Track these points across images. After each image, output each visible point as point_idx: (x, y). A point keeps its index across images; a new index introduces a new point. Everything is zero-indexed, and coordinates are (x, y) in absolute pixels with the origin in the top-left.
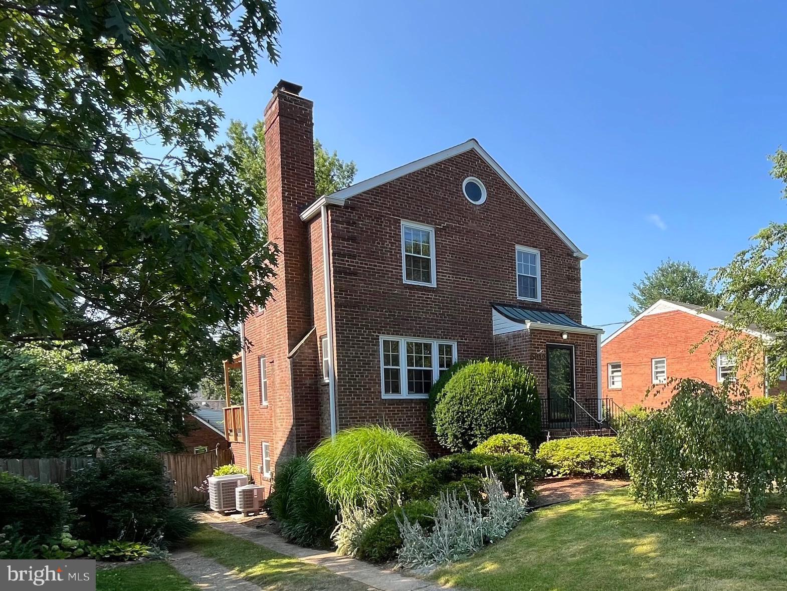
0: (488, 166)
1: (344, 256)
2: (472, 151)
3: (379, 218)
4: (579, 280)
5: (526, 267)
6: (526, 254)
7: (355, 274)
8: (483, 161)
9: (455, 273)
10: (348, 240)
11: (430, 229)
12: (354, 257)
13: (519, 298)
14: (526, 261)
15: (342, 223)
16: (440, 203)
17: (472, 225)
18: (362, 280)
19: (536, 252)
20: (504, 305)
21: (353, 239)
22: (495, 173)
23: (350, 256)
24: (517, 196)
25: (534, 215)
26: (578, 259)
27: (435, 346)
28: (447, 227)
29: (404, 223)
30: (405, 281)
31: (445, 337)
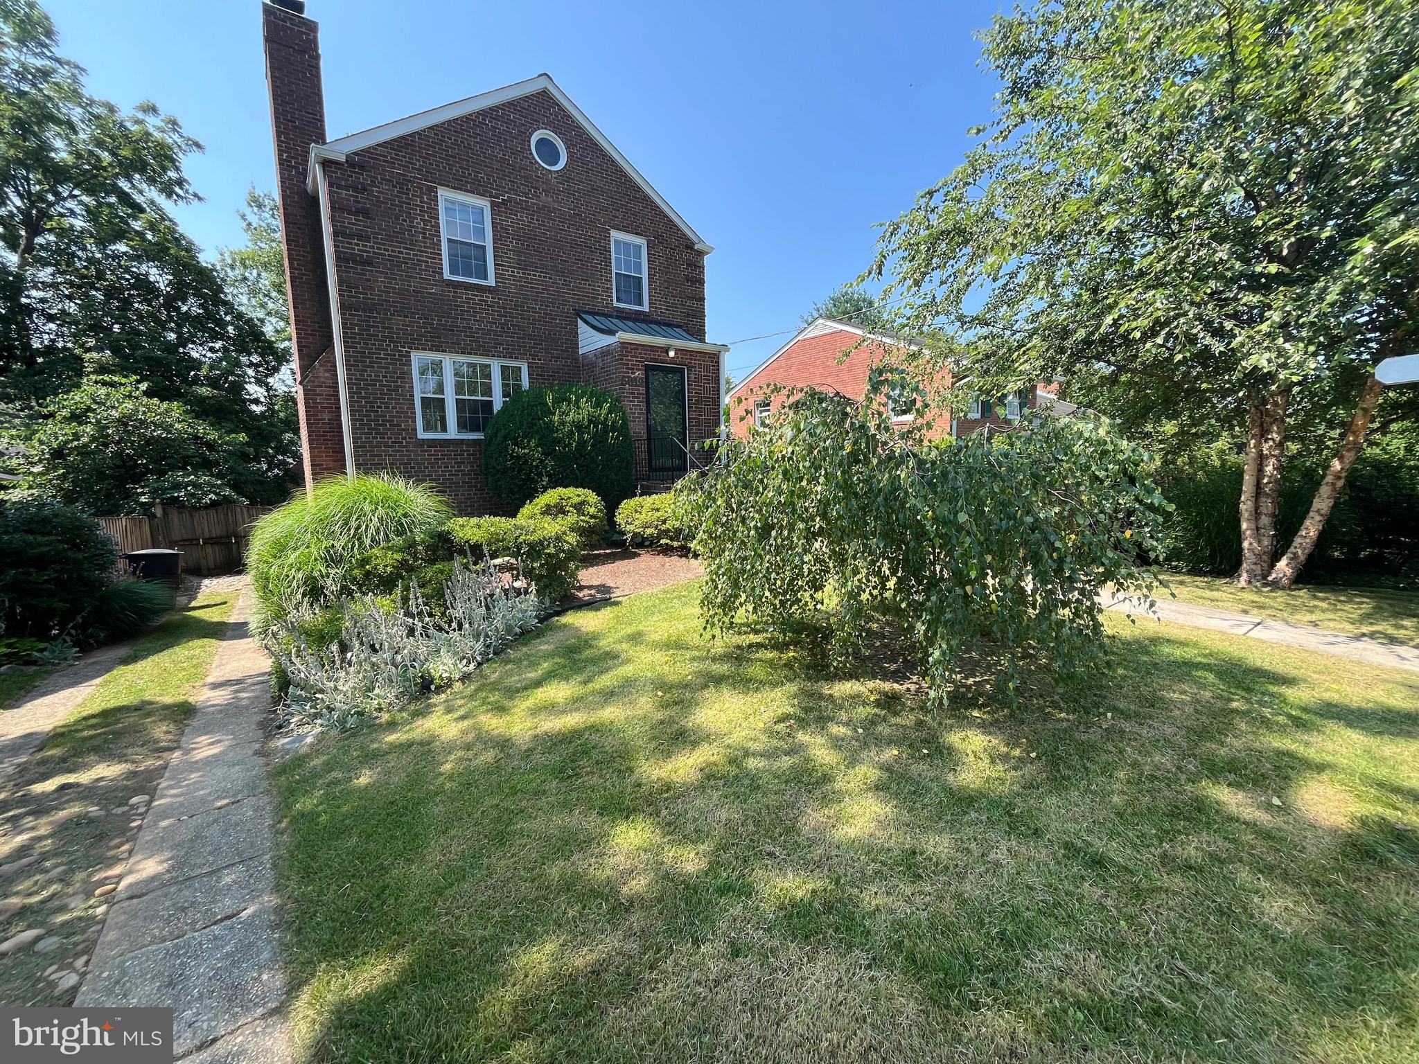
0: (569, 116)
1: (351, 236)
2: (544, 93)
3: (403, 183)
4: (702, 282)
5: (627, 263)
6: (627, 245)
7: (370, 263)
8: (562, 109)
9: (522, 266)
10: (357, 213)
11: (484, 203)
12: (368, 239)
13: (616, 304)
14: (627, 254)
15: (346, 188)
16: (496, 165)
17: (546, 199)
18: (381, 273)
19: (642, 241)
20: (593, 314)
21: (364, 213)
22: (580, 127)
23: (360, 237)
24: (613, 161)
25: (638, 189)
26: (701, 254)
27: (496, 367)
28: (509, 200)
29: (443, 194)
30: (447, 275)
31: (509, 355)
